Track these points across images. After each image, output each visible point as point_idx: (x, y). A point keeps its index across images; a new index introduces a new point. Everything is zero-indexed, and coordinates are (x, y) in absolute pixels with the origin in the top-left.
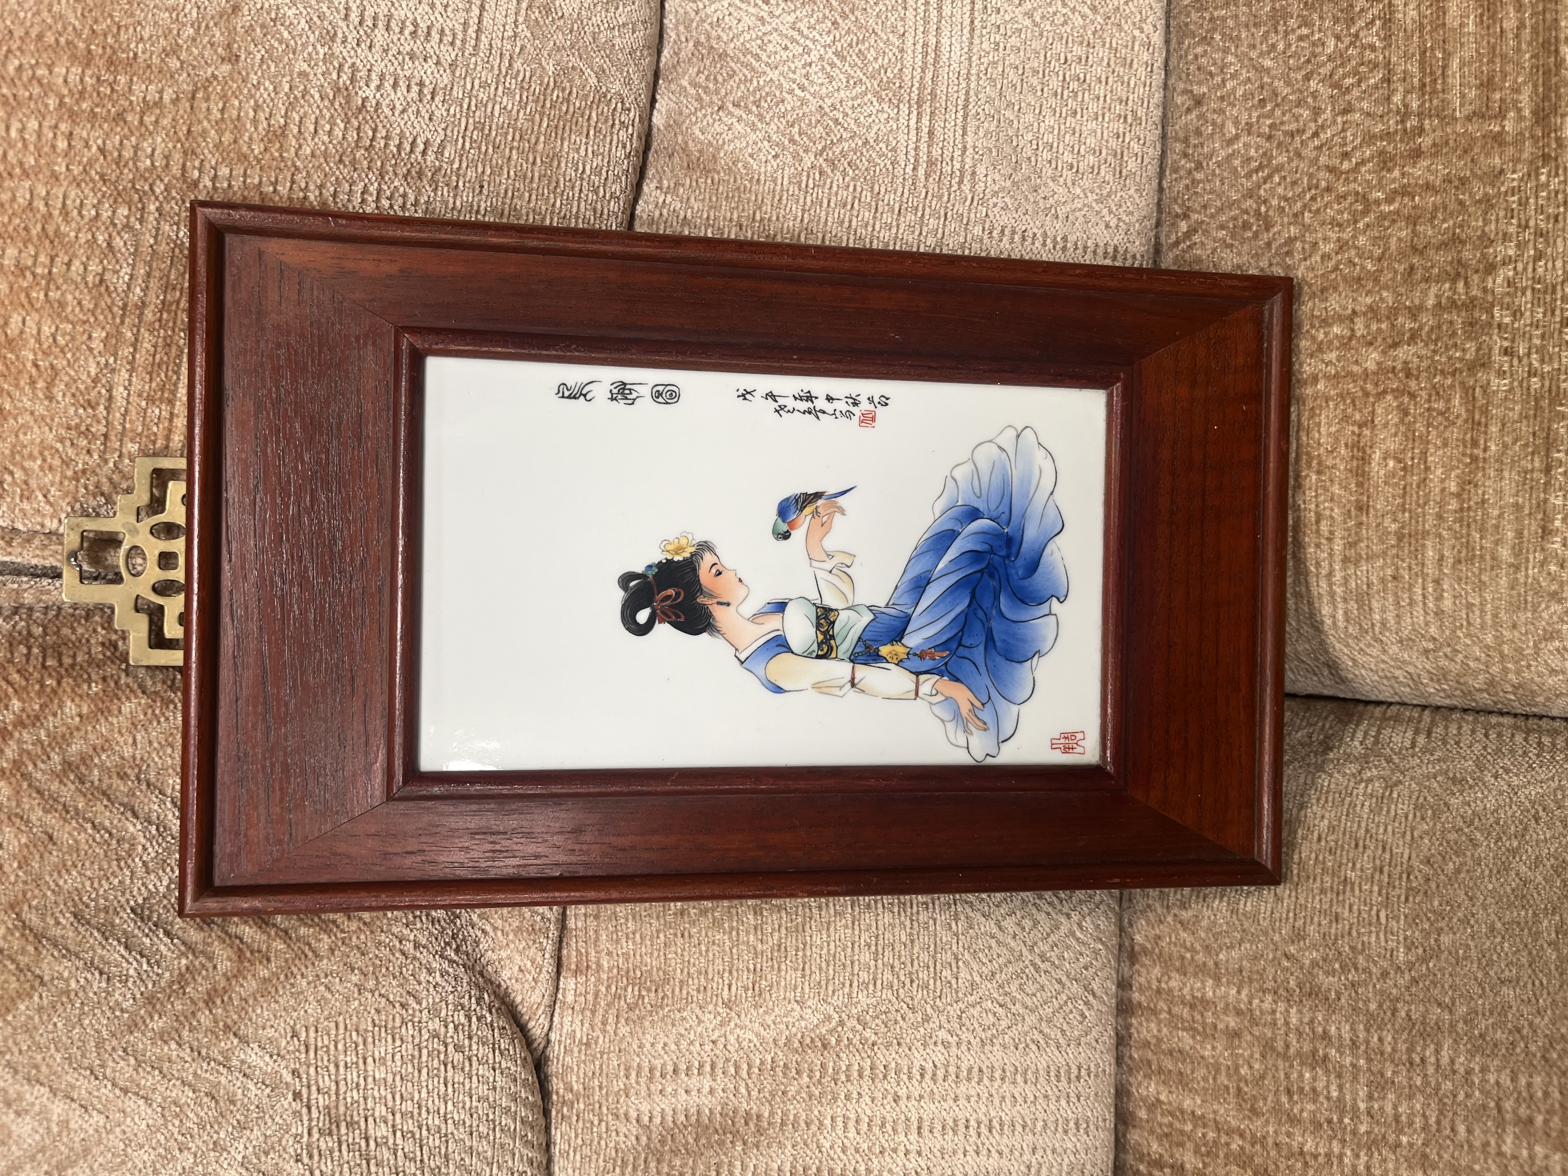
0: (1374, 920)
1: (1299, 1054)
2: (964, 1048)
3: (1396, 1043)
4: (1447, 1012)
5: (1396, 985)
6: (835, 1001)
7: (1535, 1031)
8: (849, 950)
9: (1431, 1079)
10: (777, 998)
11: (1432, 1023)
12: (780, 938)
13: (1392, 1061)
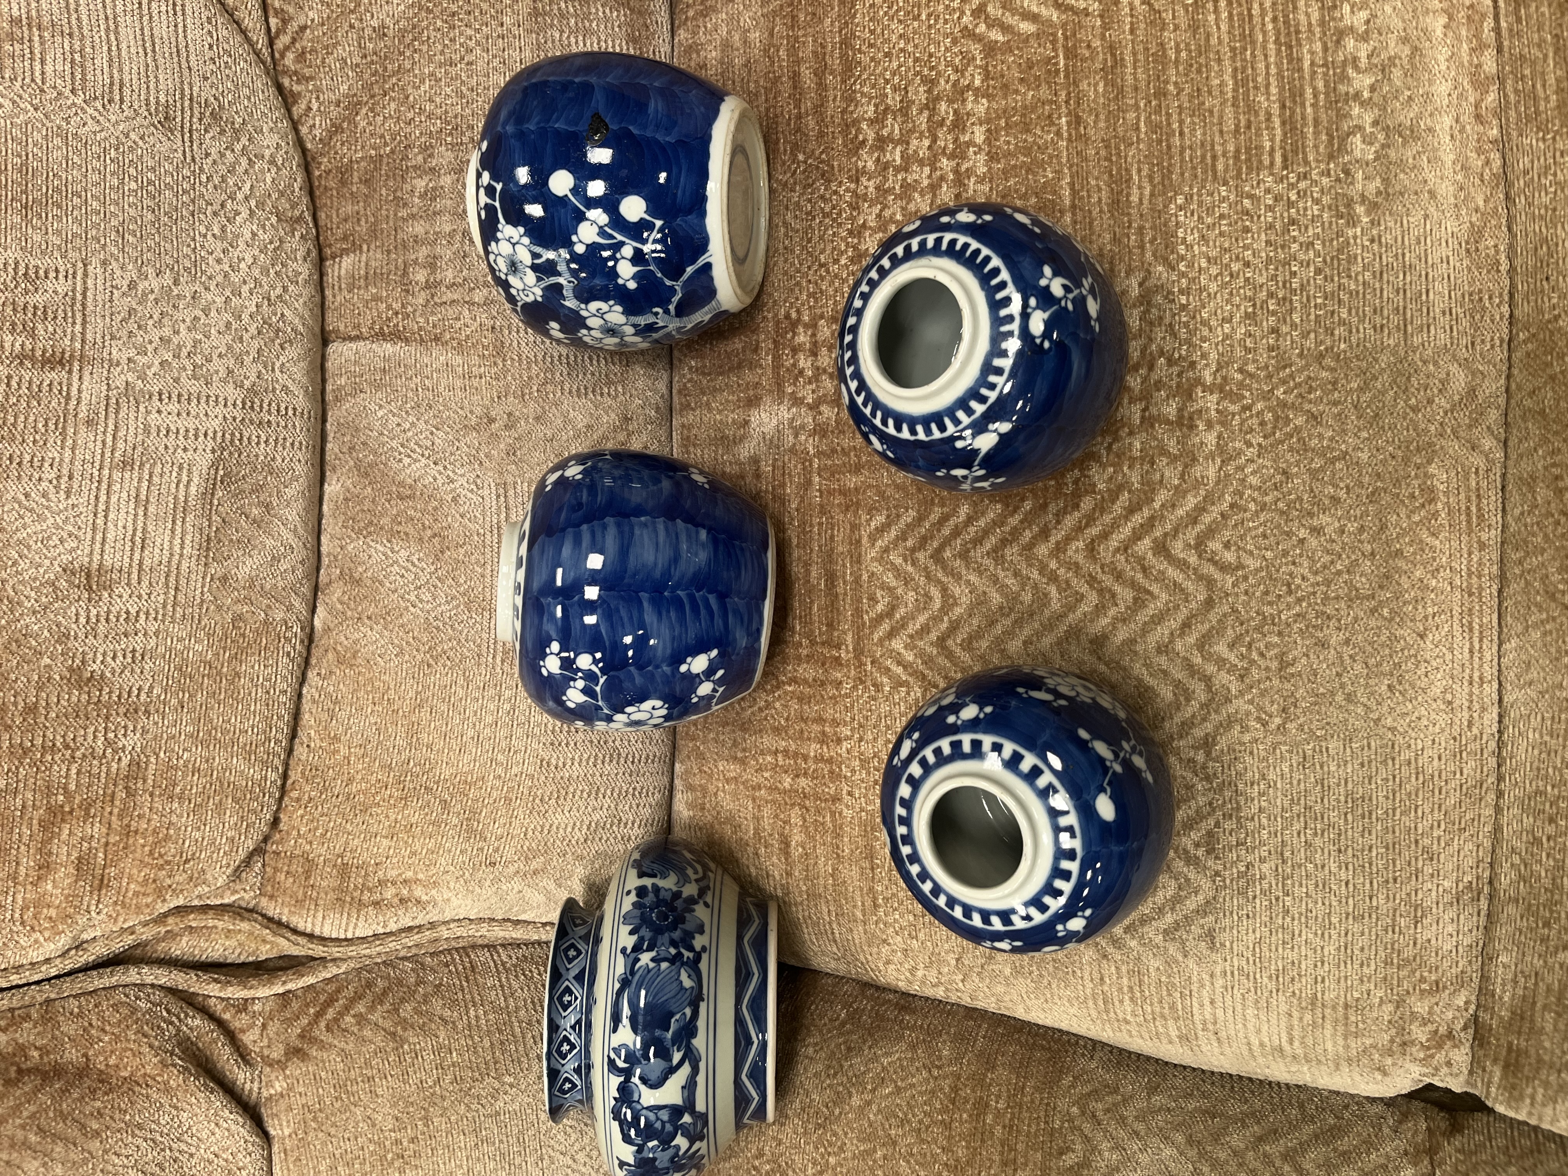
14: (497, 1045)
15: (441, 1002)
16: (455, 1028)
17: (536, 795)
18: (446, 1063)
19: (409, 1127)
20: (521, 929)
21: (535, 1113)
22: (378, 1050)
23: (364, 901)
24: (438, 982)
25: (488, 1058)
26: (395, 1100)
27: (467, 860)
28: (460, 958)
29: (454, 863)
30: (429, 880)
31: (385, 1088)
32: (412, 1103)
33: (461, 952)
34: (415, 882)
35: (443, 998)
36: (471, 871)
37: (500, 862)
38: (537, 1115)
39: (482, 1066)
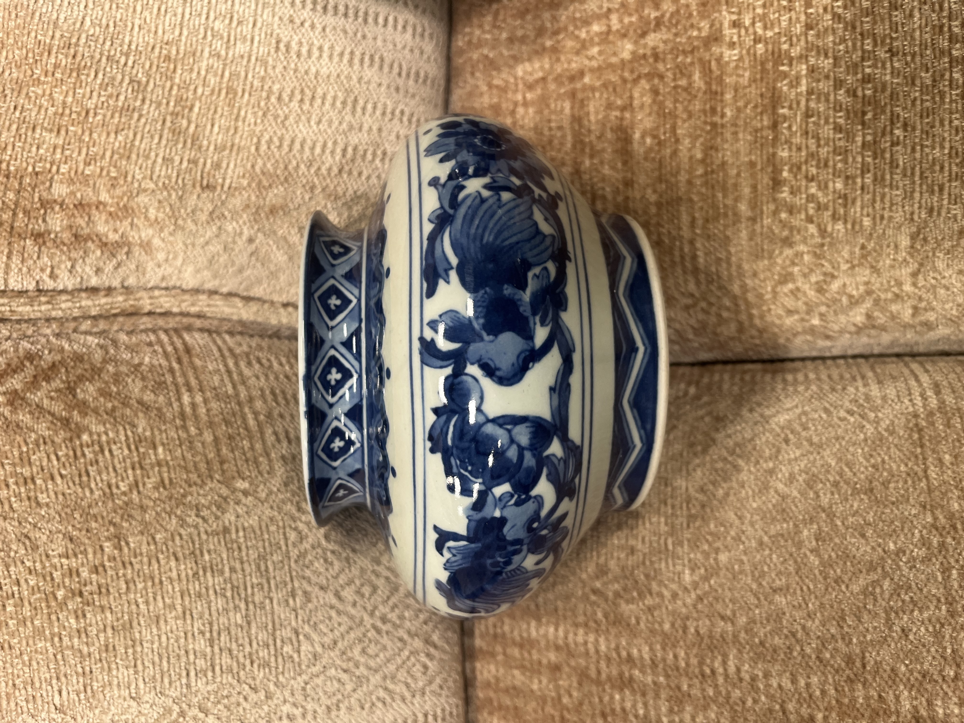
0: (663, 548)
1: (609, 678)
2: (310, 716)
3: (688, 658)
4: (729, 624)
5: (684, 605)
6: (173, 693)
7: (808, 634)
8: (182, 641)
9: (721, 689)
10: (112, 697)
11: (718, 636)
12: (107, 638)
13: (687, 675)
14: (224, 440)
15: (139, 384)
16: (161, 415)
17: (270, 92)
18: (148, 461)
19: (90, 550)
20: (254, 307)
21: (281, 531)
22: (41, 441)
23: (19, 230)
24: (136, 361)
25: (211, 455)
26: (68, 511)
27: (175, 175)
28: (170, 338)
29: (155, 178)
30: (118, 204)
31: (52, 494)
32: (95, 516)
33: (172, 333)
34: (97, 208)
35: (143, 379)
36: (180, 193)
37: (222, 186)
38: (284, 534)
39: (203, 466)
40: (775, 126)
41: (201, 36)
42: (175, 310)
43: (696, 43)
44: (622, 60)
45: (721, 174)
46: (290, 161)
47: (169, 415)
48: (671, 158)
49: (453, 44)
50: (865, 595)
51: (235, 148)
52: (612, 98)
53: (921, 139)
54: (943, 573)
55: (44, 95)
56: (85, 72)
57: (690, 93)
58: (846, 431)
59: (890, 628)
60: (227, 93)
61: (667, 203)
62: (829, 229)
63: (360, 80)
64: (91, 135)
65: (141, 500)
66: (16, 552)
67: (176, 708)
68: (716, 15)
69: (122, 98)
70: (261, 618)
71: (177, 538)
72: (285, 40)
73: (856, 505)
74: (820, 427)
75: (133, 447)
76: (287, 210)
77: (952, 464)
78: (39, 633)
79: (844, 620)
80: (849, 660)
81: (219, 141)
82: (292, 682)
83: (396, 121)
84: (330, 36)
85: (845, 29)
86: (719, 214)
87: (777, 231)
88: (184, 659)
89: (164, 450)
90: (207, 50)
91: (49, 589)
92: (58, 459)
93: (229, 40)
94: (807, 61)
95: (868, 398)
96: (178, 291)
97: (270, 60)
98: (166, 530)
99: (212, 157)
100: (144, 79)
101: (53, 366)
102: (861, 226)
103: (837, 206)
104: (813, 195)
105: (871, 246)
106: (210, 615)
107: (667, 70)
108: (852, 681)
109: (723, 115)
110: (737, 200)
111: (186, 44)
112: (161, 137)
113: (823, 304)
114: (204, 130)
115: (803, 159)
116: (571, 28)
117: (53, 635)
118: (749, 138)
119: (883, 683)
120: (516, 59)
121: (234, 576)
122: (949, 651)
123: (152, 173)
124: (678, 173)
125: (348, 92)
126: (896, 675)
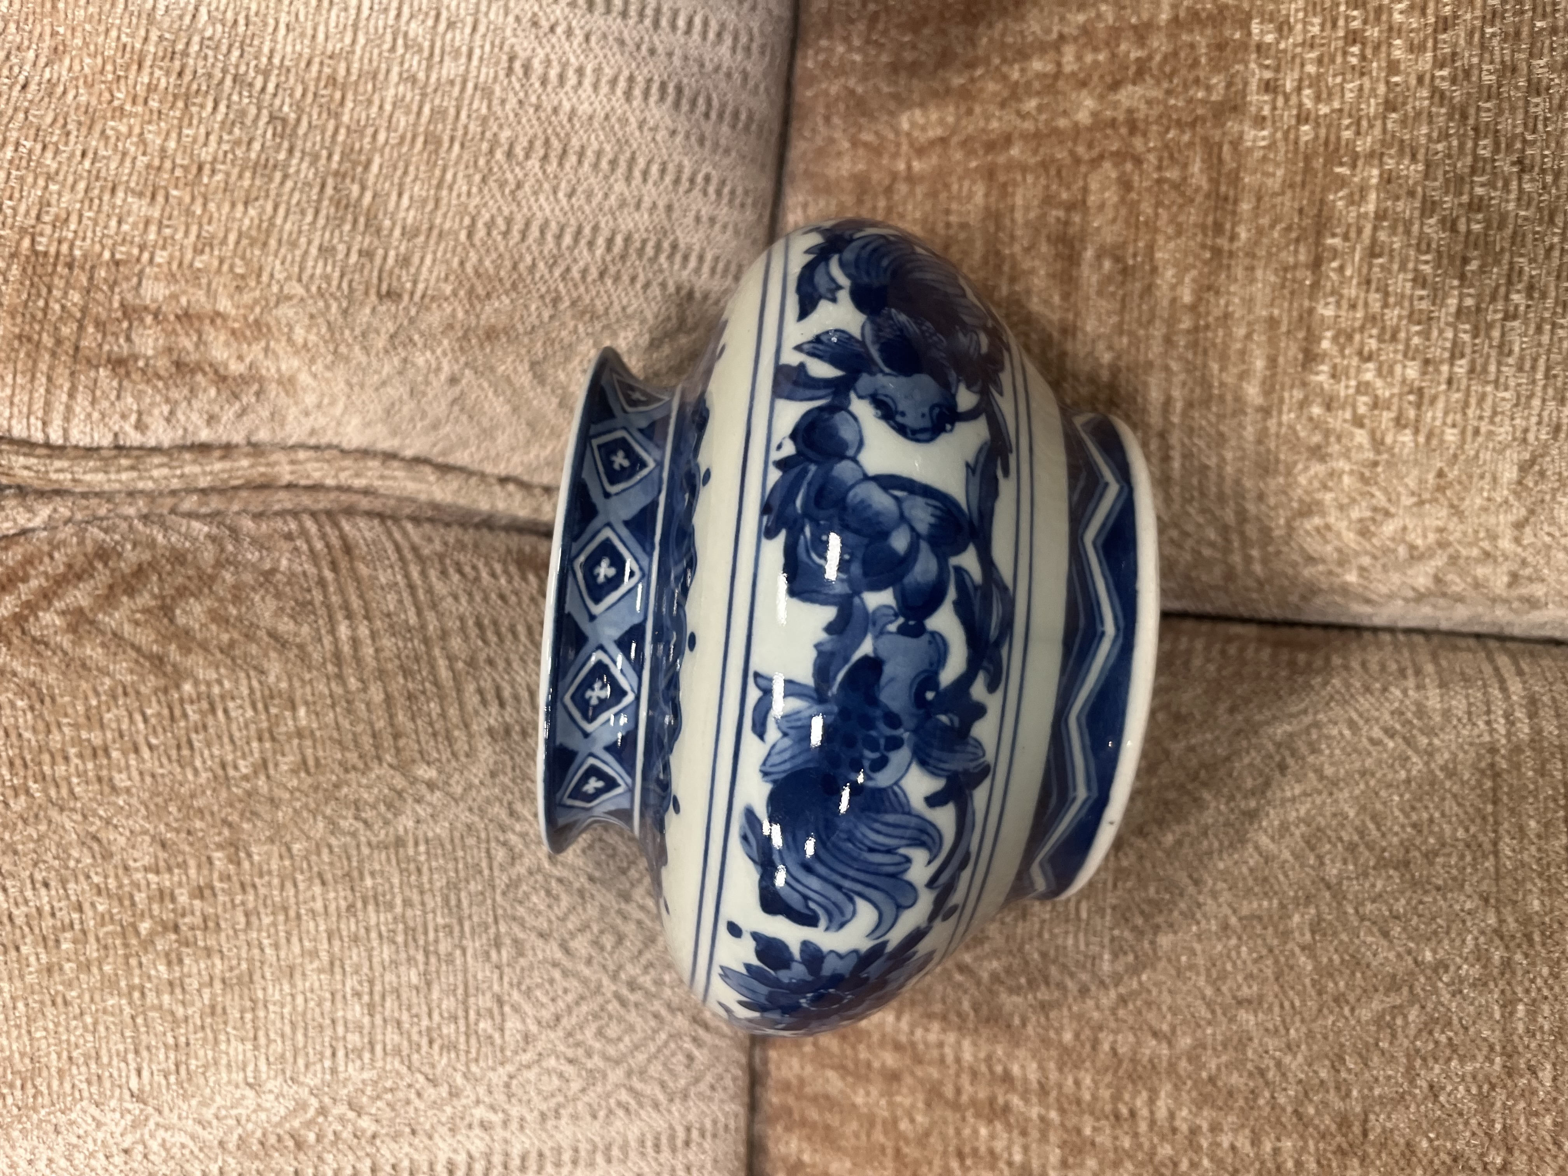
1: (973, 1102)
2: (514, 1125)
3: (1097, 1088)
4: (1164, 1045)
5: (1098, 1007)
6: (310, 1080)
7: (1284, 1075)
8: (327, 1005)
9: (1143, 1140)
10: (218, 1083)
11: (1145, 1060)
12: (213, 996)
13: (1092, 1113)
14: (401, 701)
15: (272, 604)
16: (304, 656)
18: (283, 729)
19: (192, 863)
20: (454, 483)
21: (483, 846)
22: (120, 690)
23: (87, 352)
24: (267, 566)
25: (380, 724)
26: (159, 800)
27: (337, 274)
28: (321, 527)
29: (305, 278)
30: (245, 318)
31: (135, 774)
32: (200, 811)
33: (323, 518)
34: (213, 322)
35: (278, 596)
36: (345, 304)
37: (412, 294)
38: (488, 851)
39: (367, 741)
40: (1317, 264)
41: (386, 46)
42: (330, 482)
43: (1200, 111)
44: (1076, 124)
45: (1221, 332)
46: (521, 257)
47: (316, 656)
48: (1141, 297)
49: (799, 62)
50: (1380, 1028)
51: (435, 232)
52: (1054, 187)
53: (1554, 313)
54: (1503, 1006)
55: (130, 135)
56: (198, 100)
57: (1183, 194)
58: (1379, 762)
59: (1412, 1082)
60: (426, 142)
61: (1128, 369)
62: (1389, 440)
63: (641, 125)
64: (205, 205)
65: (271, 790)
66: (78, 861)
67: (314, 1102)
68: (1239, 67)
69: (256, 146)
70: (448, 978)
71: (325, 851)
72: (522, 55)
73: (1379, 885)
74: (1337, 752)
75: (260, 706)
76: (513, 334)
77: (1539, 836)
78: (110, 984)
79: (1343, 1061)
80: (1344, 1122)
81: (410, 221)
82: (491, 1074)
83: (696, 192)
84: (597, 50)
85: (1450, 117)
86: (1210, 397)
87: (1302, 434)
88: (329, 1032)
89: (308, 712)
90: (396, 70)
91: (127, 918)
92: (146, 720)
93: (432, 54)
94: (1381, 164)
95: (1421, 711)
96: (335, 452)
97: (497, 89)
98: (308, 838)
99: (398, 245)
100: (293, 116)
101: (140, 571)
102: (1442, 441)
103: (1405, 405)
104: (1368, 384)
105: (1453, 474)
106: (371, 968)
107: (1149, 150)
108: (1344, 1153)
109: (1233, 238)
110: (1243, 376)
111: (361, 59)
112: (317, 212)
113: (1367, 553)
114: (386, 203)
115: (1357, 324)
116: (997, 61)
117: (131, 988)
118: (1273, 279)
119: (1391, 1162)
120: (902, 102)
121: (409, 913)
122: (1498, 1126)
123: (302, 269)
124: (1151, 321)
125: (622, 143)
126: (1413, 1153)
